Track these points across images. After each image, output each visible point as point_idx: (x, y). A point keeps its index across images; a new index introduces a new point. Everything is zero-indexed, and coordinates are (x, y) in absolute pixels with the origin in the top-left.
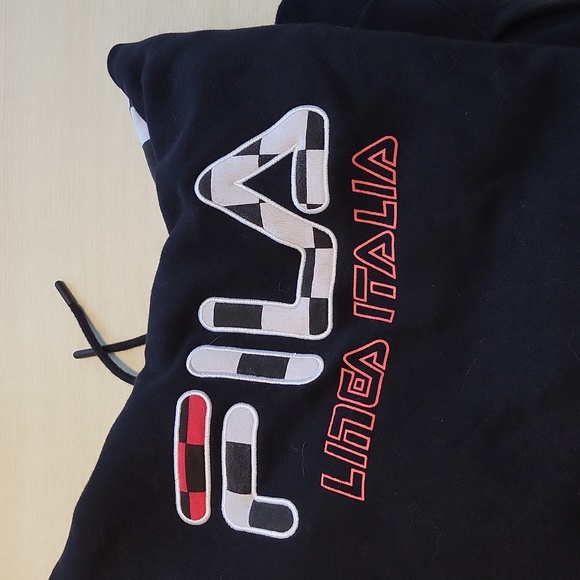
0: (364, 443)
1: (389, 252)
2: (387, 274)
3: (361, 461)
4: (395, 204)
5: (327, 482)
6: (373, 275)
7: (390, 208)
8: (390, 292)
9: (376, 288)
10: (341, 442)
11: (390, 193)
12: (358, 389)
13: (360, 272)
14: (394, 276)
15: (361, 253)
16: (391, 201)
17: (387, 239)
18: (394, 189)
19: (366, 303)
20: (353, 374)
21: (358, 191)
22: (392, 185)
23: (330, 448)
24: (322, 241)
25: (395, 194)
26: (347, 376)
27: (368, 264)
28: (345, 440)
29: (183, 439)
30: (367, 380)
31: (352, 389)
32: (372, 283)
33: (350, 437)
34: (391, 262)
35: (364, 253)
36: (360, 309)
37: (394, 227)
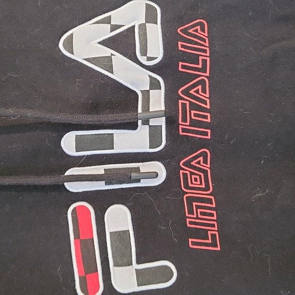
0: (212, 215)
1: (204, 91)
2: (203, 105)
3: (213, 226)
4: (208, 59)
5: (193, 243)
6: (193, 107)
7: (204, 62)
8: (206, 117)
9: (195, 115)
10: (197, 218)
11: (205, 51)
12: (196, 183)
13: (184, 105)
14: (208, 107)
15: (184, 92)
16: (205, 57)
17: (202, 82)
18: (208, 49)
19: (188, 126)
20: (188, 173)
21: (183, 49)
22: (206, 47)
23: (191, 223)
24: (154, 85)
25: (208, 52)
26: (185, 175)
27: (189, 99)
28: (199, 216)
29: (77, 236)
30: (200, 176)
31: (192, 183)
32: (193, 112)
33: (202, 213)
34: (207, 98)
35: (186, 92)
36: (184, 130)
37: (208, 74)
